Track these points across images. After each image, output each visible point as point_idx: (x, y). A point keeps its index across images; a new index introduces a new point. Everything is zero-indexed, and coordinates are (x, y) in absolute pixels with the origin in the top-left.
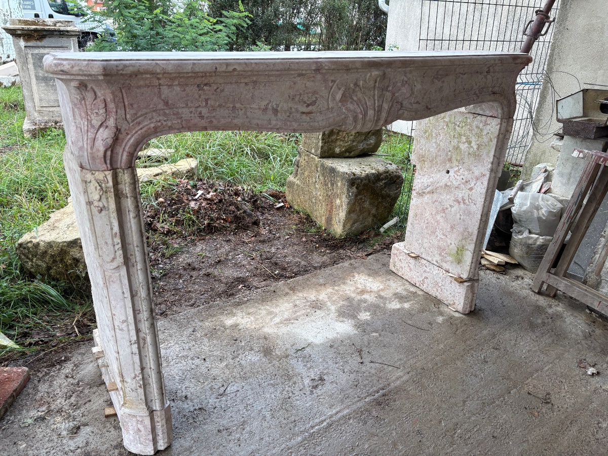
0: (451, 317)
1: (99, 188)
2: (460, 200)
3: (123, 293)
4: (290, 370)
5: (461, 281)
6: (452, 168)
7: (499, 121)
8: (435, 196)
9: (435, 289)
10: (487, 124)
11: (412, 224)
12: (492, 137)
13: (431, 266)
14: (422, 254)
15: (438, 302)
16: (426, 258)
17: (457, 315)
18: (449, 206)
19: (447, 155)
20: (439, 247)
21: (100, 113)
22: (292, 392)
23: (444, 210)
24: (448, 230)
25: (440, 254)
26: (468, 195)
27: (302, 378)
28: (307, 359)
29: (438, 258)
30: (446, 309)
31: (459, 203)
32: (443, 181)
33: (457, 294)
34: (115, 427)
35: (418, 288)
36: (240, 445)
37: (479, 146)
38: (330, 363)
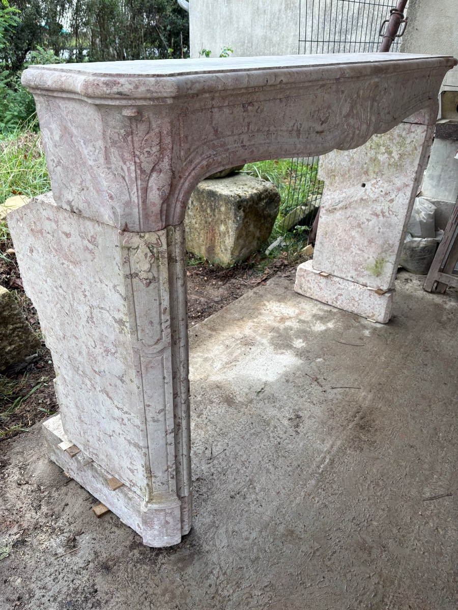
0: (375, 329)
1: (150, 254)
2: (379, 213)
3: (164, 378)
4: (263, 414)
5: (380, 293)
6: (368, 180)
7: (425, 127)
8: (349, 212)
9: (351, 305)
10: (412, 132)
11: (321, 243)
12: (416, 145)
13: (346, 283)
14: (334, 271)
15: (356, 316)
16: (339, 275)
17: (379, 326)
18: (365, 220)
19: (362, 168)
20: (354, 263)
21: (152, 152)
22: (279, 437)
23: (359, 226)
24: (365, 244)
25: (356, 270)
26: (389, 208)
27: (278, 419)
28: (272, 399)
29: (354, 273)
30: (366, 322)
31: (377, 216)
32: (359, 195)
33: (377, 306)
34: (117, 526)
35: (331, 305)
36: (261, 506)
37: (401, 156)
38: (296, 398)
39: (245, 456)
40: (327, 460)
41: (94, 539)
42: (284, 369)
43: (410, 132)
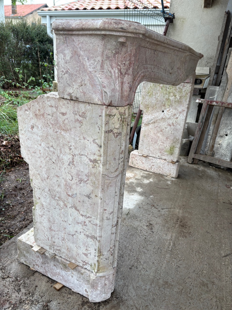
0: (172, 181)
1: (120, 119)
2: (171, 124)
3: (116, 192)
5: (173, 162)
6: (165, 109)
7: (191, 84)
8: (156, 125)
9: (159, 170)
11: (142, 140)
12: (187, 92)
13: (156, 159)
14: (149, 154)
15: (162, 176)
16: (152, 156)
17: (173, 179)
18: (164, 128)
19: (162, 103)
20: (160, 149)
22: (144, 235)
23: (161, 131)
24: (165, 140)
26: (176, 121)
29: (159, 154)
30: (167, 178)
31: (170, 125)
32: (161, 116)
33: (172, 170)
35: (148, 171)
37: (181, 97)
38: (146, 215)
39: (130, 247)
40: (172, 244)
41: (59, 303)
42: (136, 202)
43: (184, 86)
